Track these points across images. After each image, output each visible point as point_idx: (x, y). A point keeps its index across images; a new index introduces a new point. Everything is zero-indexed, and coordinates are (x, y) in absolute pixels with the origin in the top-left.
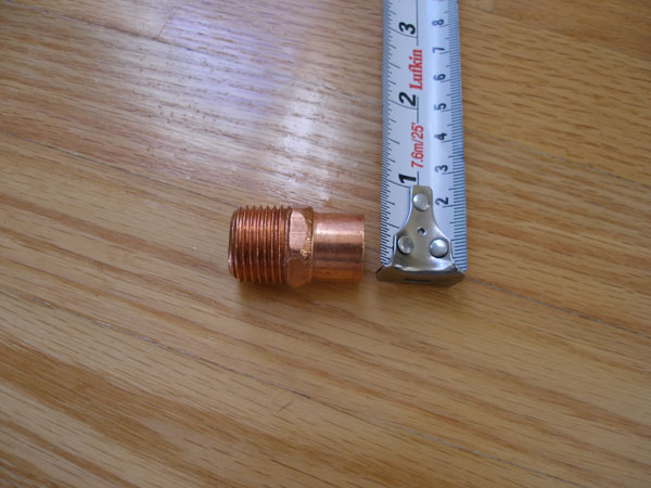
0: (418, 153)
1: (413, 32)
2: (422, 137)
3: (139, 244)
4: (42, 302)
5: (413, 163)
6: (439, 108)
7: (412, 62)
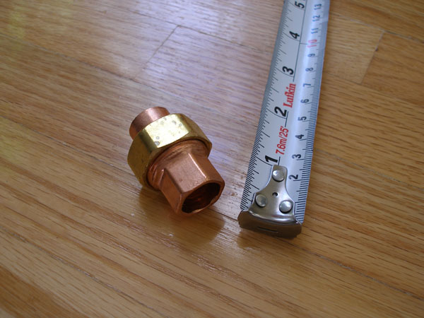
0: (282, 145)
1: (291, 74)
2: (286, 136)
3: (93, 207)
4: (18, 237)
5: (277, 151)
6: (302, 119)
7: (287, 91)
